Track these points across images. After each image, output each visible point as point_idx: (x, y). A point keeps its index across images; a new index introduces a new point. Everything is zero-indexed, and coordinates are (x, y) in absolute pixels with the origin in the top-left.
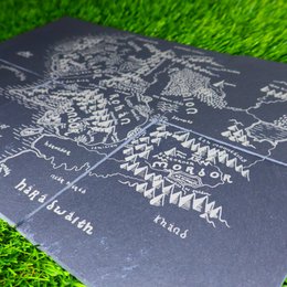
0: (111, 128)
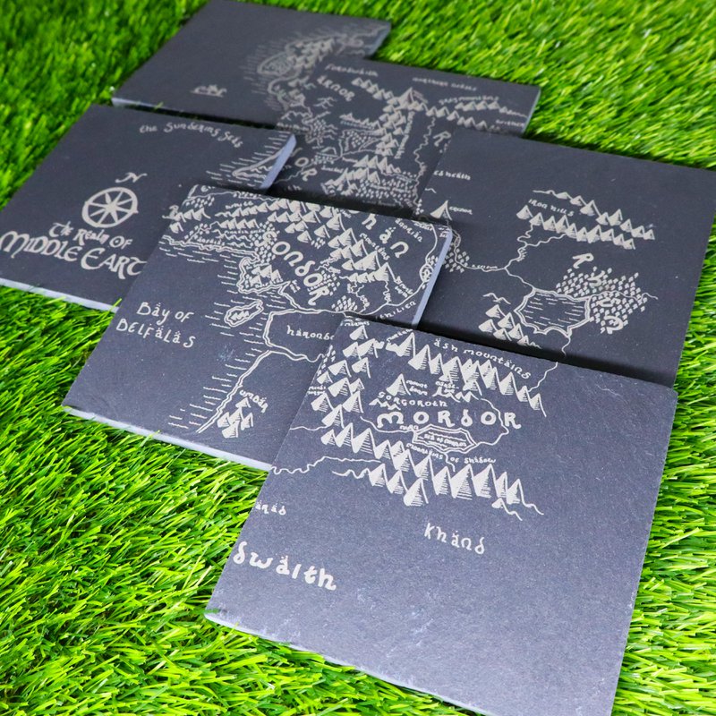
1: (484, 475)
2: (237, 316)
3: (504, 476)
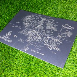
0: (41, 38)
1: (57, 48)
2: (28, 41)
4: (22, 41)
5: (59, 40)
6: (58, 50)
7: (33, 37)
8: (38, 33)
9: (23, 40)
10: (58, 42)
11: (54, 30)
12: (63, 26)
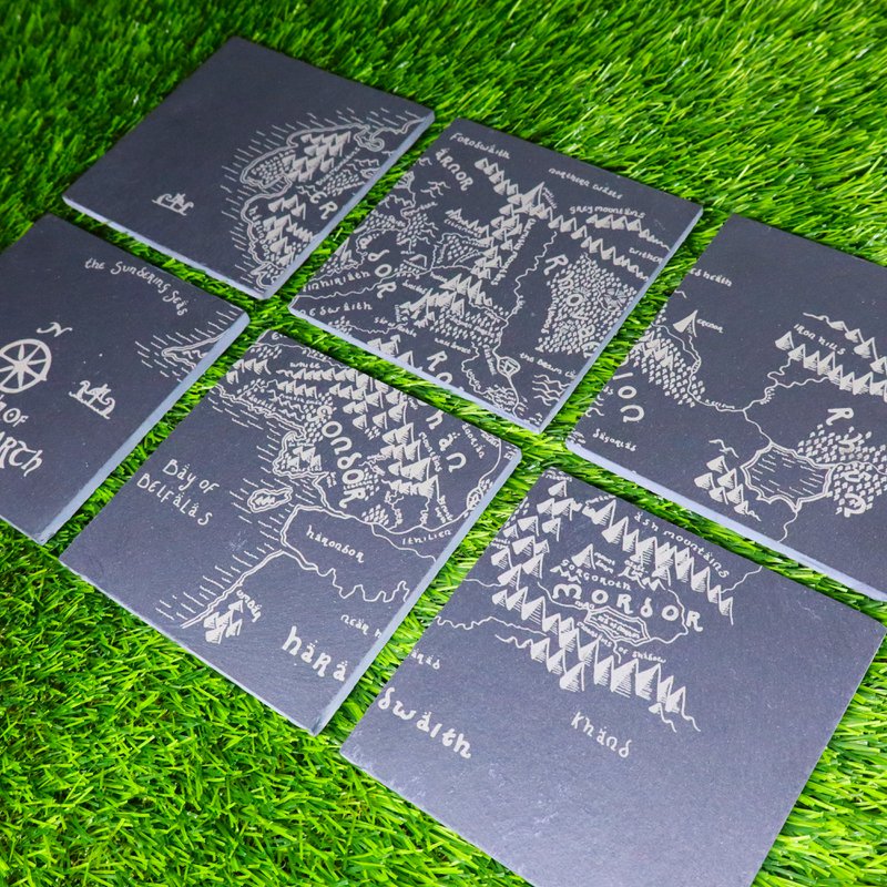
0: (430, 482)
1: (649, 674)
2: (262, 501)
3: (670, 680)
4: (194, 493)
5: (700, 565)
6: (670, 699)
7: (329, 462)
8: (411, 415)
9: (207, 486)
10: (681, 587)
11: (670, 385)
12: (798, 340)
